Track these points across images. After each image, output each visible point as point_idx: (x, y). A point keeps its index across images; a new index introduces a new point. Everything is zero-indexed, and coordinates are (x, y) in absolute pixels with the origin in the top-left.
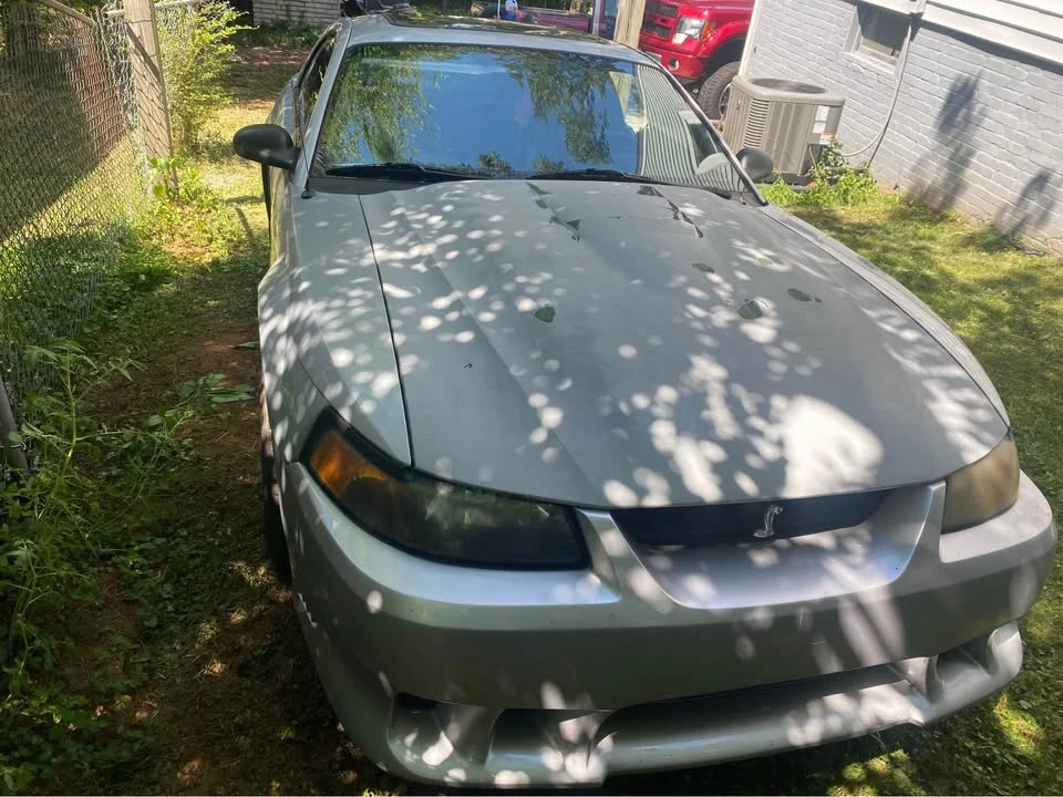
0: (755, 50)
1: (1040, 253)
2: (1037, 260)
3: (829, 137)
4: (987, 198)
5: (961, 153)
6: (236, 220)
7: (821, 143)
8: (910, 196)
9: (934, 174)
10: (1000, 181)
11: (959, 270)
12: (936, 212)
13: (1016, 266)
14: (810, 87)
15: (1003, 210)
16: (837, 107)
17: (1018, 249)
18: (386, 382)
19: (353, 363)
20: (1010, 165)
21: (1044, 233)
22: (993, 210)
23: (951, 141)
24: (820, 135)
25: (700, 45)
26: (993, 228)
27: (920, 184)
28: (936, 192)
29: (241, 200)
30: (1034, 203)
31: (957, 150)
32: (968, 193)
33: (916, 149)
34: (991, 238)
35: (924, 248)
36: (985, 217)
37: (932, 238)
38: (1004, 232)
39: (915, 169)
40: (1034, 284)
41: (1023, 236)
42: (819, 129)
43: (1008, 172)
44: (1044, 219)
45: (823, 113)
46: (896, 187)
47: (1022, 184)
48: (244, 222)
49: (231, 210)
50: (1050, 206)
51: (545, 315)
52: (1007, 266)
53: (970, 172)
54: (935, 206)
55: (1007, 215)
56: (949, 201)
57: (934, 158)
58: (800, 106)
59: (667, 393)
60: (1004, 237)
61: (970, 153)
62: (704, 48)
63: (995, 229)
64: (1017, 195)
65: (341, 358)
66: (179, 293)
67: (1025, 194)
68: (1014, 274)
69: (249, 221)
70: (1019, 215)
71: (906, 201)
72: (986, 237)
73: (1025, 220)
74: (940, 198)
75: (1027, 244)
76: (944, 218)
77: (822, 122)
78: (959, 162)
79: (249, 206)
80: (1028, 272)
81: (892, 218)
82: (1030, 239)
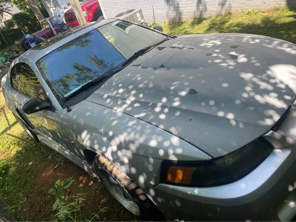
0: (105, 11)
1: (210, 17)
2: (211, 19)
3: (143, 20)
4: (189, 12)
5: (176, 5)
6: (10, 137)
7: (142, 22)
8: (170, 23)
9: (172, 14)
10: (190, 7)
11: (199, 31)
12: (179, 23)
13: (209, 23)
14: (131, 10)
15: (195, 13)
16: (140, 11)
17: (205, 19)
18: (175, 140)
19: (158, 142)
20: (190, 2)
21: (208, 12)
22: (192, 14)
23: (172, 4)
24: (141, 20)
25: (89, 17)
26: (195, 18)
27: (170, 18)
28: (175, 18)
29: (5, 131)
30: (201, 7)
31: (174, 5)
32: (184, 14)
33: (164, 11)
34: (197, 21)
35: (186, 31)
36: (192, 17)
37: (185, 29)
38: (198, 18)
39: (167, 16)
40: (217, 24)
41: (204, 16)
42: (140, 19)
43: (190, 3)
44: (206, 9)
45: (138, 14)
46: (165, 23)
47: (196, 4)
48: (13, 136)
49: (5, 135)
50: (205, 5)
51: (192, 92)
52: (207, 24)
53: (181, 9)
54: (177, 21)
55: (197, 13)
56: (180, 18)
57: (170, 10)
58: (132, 16)
59: (248, 89)
60: (199, 19)
61: (178, 4)
62: (90, 18)
63: (196, 19)
64: (196, 7)
65: (153, 143)
66: (17, 168)
67: (198, 6)
68: (211, 25)
69: (14, 135)
70: (199, 12)
71: (170, 24)
72: (195, 21)
73: (201, 12)
74: (178, 19)
75: (206, 17)
76: (182, 23)
77: (139, 17)
78: (177, 8)
79: (9, 131)
80: (213, 23)
81: (171, 30)
82: (205, 16)
